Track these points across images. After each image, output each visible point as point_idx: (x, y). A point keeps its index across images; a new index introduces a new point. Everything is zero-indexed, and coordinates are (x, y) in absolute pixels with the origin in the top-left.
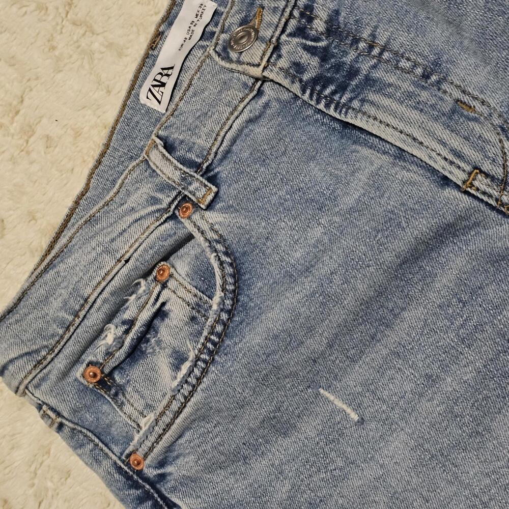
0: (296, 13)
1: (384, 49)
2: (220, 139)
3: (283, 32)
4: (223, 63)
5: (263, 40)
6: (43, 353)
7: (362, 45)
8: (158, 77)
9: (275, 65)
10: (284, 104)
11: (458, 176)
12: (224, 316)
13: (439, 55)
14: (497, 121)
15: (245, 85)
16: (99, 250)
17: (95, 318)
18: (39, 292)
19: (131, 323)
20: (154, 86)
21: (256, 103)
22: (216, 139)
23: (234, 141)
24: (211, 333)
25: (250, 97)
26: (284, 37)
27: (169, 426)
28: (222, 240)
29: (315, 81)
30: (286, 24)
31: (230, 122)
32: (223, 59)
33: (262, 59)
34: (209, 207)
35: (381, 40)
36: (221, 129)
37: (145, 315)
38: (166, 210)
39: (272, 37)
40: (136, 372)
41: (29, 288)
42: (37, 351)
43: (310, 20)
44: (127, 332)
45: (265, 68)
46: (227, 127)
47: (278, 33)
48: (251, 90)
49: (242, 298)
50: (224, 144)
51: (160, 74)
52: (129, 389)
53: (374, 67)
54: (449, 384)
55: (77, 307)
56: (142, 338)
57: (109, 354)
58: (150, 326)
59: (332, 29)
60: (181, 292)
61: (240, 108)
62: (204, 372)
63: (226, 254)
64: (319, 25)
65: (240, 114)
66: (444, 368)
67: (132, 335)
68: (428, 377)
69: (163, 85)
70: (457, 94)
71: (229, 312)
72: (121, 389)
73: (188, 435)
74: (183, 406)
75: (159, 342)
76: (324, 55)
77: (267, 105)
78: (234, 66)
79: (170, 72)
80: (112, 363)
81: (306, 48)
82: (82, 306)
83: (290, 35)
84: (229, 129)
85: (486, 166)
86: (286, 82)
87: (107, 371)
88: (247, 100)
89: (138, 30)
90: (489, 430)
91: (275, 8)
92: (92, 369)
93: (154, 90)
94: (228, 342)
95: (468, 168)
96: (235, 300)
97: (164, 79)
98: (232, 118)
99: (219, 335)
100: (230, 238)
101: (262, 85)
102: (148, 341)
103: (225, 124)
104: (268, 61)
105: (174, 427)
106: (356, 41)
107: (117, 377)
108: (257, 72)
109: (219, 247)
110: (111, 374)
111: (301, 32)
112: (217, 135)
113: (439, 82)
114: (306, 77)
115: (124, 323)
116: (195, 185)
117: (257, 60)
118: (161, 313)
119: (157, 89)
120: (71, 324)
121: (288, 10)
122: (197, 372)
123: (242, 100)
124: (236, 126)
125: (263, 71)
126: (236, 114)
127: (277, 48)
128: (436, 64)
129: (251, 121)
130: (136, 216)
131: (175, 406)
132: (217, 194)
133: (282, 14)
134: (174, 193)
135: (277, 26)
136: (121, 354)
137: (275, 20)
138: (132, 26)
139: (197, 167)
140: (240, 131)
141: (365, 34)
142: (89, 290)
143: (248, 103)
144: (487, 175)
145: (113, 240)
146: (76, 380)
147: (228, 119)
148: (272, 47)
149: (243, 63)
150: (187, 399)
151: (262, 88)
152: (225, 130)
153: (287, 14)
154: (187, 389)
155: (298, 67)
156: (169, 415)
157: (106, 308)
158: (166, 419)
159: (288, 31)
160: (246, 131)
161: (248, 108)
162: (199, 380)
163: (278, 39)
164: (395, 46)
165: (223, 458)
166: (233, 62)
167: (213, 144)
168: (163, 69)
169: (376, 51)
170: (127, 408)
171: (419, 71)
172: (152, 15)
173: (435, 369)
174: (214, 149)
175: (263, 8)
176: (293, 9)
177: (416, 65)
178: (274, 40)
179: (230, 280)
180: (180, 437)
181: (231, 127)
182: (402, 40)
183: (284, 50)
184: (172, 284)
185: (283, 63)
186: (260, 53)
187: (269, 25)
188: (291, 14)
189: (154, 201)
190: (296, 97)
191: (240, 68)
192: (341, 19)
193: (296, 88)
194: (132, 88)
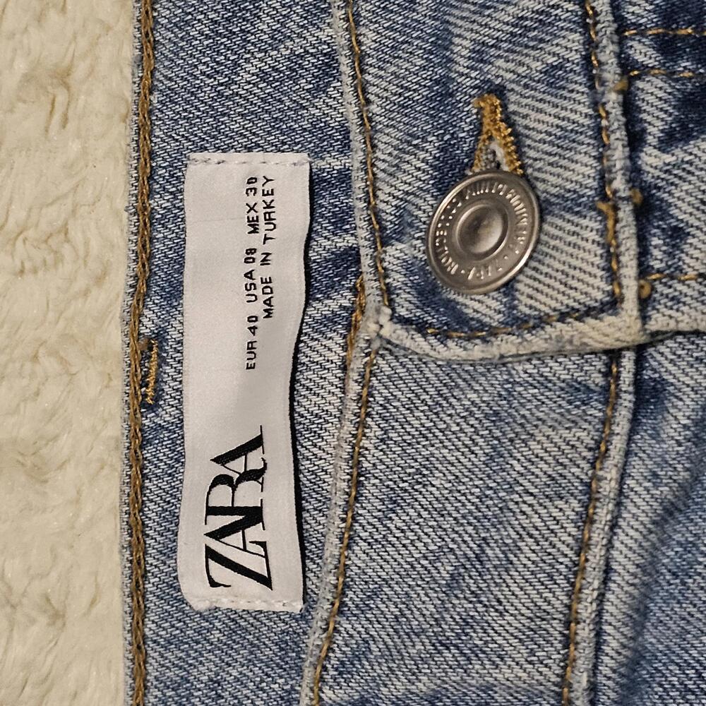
0: (642, 52)
2: (584, 632)
3: (635, 141)
4: (453, 350)
5: (572, 204)
8: (222, 496)
9: (674, 273)
15: (578, 391)
20: (218, 535)
21: (656, 436)
22: (568, 641)
23: (639, 615)
25: (622, 425)
26: (651, 159)
30: (630, 107)
31: (595, 556)
32: (444, 336)
33: (613, 276)
36: (574, 593)
39: (604, 178)
45: (645, 303)
46: (593, 579)
47: (619, 155)
50: (612, 643)
51: (220, 480)
61: (608, 487)
65: (619, 504)
69: (253, 516)
78: (507, 345)
79: (254, 460)
83: (668, 141)
84: (605, 581)
88: (618, 444)
91: (550, 70)
93: (229, 548)
97: (247, 495)
98: (598, 535)
103: (578, 569)
104: (644, 270)
108: (621, 330)
112: (567, 624)
117: (597, 289)
119: (236, 538)
121: (608, 55)
123: (599, 454)
124: (625, 560)
125: (644, 318)
126: (603, 514)
129: (669, 512)
133: (593, 81)
135: (598, 132)
137: (580, 111)
140: (649, 568)
143: (628, 453)
147: (583, 546)
148: (626, 212)
149: (542, 321)
152: (590, 594)
153: (611, 72)
159: (654, 129)
160: (669, 556)
161: (638, 468)
163: (634, 173)
166: (493, 332)
167: (567, 662)
168: (222, 460)
174: (581, 680)
175: (500, 91)
176: (621, 42)
178: (619, 183)
181: (608, 570)
183: (682, 205)
186: (593, 256)
187: (565, 139)
188: (626, 65)
191: (537, 342)
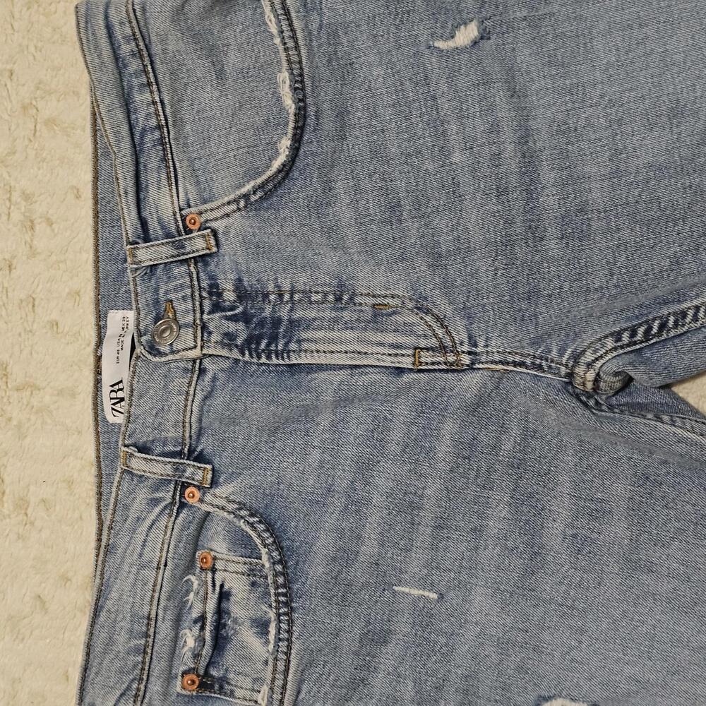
0: (205, 294)
1: (292, 294)
2: (187, 425)
3: (202, 312)
5: (187, 326)
6: (135, 686)
7: (272, 297)
8: (114, 395)
9: (209, 341)
10: (230, 371)
11: (406, 362)
12: (279, 568)
13: (338, 277)
14: (410, 305)
15: (186, 370)
16: (134, 570)
17: (165, 629)
18: (101, 636)
19: (202, 618)
20: (114, 404)
21: (203, 380)
22: (184, 427)
23: (200, 420)
24: (277, 588)
25: (195, 378)
26: (205, 317)
27: (284, 687)
28: (242, 506)
29: (248, 341)
30: (201, 305)
31: (189, 408)
33: (195, 341)
34: (214, 483)
35: (286, 286)
36: (184, 416)
37: (212, 604)
38: (172, 503)
39: (195, 320)
40: (230, 657)
41: (90, 639)
42: (129, 688)
43: (220, 295)
44: (202, 628)
45: (202, 347)
46: (188, 413)
47: (198, 315)
48: (193, 372)
49: (284, 544)
50: (194, 427)
51: (112, 391)
52: (231, 676)
53: (291, 310)
54: (493, 527)
55: (144, 629)
56: (219, 626)
57: (197, 656)
58: (220, 612)
59: (242, 294)
60: (232, 567)
61: (192, 392)
62: (291, 622)
63: (252, 515)
64: (229, 296)
65: (194, 396)
66: (482, 516)
67: (208, 628)
68: (474, 530)
69: (122, 399)
70: (371, 301)
71: (280, 562)
72: (224, 680)
73: (305, 688)
74: (288, 662)
75: (235, 621)
76: (246, 318)
77: (214, 379)
78: (170, 357)
79: (121, 386)
80: (203, 663)
81: (228, 318)
82: (148, 624)
83: (209, 313)
84: (191, 414)
85: (423, 343)
86: (225, 352)
87: (201, 672)
88: (194, 382)
89: (79, 367)
90: (542, 547)
91: (183, 297)
92: (187, 678)
93: (117, 407)
94: (295, 587)
95: (410, 352)
96: (280, 548)
97: (120, 395)
98: (189, 403)
99: (284, 586)
100: (247, 500)
101: (201, 363)
102: (225, 625)
103: (185, 411)
104: (202, 340)
105: (288, 687)
106: (266, 296)
107: (214, 672)
108: (196, 353)
109: (243, 513)
110: (207, 673)
111: (216, 308)
112: (183, 423)
113: (351, 299)
114: (239, 341)
115: (195, 622)
116: (189, 471)
117: (192, 344)
118: (224, 596)
119: (118, 405)
120: (146, 646)
121: (197, 294)
122: (284, 626)
123: (189, 385)
124: (195, 409)
125: (202, 350)
126: (190, 398)
127: (204, 327)
128: (341, 285)
129: (206, 398)
130: (148, 522)
131: (281, 666)
132: (213, 470)
133: (193, 299)
134: (172, 486)
135: (194, 311)
136: (207, 650)
137: (190, 306)
138: (72, 366)
139: (179, 454)
140: (201, 410)
141: (271, 287)
142: (146, 608)
143: (196, 385)
144: (427, 349)
145: (141, 555)
146: (179, 695)
147: (186, 406)
148: (199, 328)
149: (179, 351)
150: (288, 654)
151: (202, 366)
152: (188, 417)
153: (197, 297)
154: (283, 645)
155: (229, 337)
156: (280, 676)
157: (170, 616)
158: (279, 683)
159: (207, 310)
160: (206, 408)
161: (198, 388)
162: (289, 632)
163: (201, 319)
164: (300, 286)
165: (344, 691)
166: (167, 355)
167: (184, 431)
168: (112, 386)
169: (286, 297)
170: (238, 693)
171: (331, 297)
172: (85, 348)
173: (476, 522)
174: (187, 435)
175: (171, 301)
176: (200, 291)
177: (325, 294)
178: (198, 321)
179: (266, 535)
180: (299, 692)
181: (192, 411)
182: (303, 280)
183: (211, 327)
184: (219, 565)
185: (215, 337)
186: (192, 337)
187: (186, 312)
188: (201, 296)
189: (156, 502)
190: (237, 361)
191: (177, 356)
192: (246, 284)
193: (235, 354)
194: (96, 415)
